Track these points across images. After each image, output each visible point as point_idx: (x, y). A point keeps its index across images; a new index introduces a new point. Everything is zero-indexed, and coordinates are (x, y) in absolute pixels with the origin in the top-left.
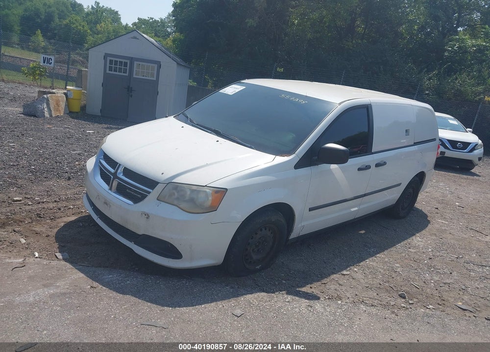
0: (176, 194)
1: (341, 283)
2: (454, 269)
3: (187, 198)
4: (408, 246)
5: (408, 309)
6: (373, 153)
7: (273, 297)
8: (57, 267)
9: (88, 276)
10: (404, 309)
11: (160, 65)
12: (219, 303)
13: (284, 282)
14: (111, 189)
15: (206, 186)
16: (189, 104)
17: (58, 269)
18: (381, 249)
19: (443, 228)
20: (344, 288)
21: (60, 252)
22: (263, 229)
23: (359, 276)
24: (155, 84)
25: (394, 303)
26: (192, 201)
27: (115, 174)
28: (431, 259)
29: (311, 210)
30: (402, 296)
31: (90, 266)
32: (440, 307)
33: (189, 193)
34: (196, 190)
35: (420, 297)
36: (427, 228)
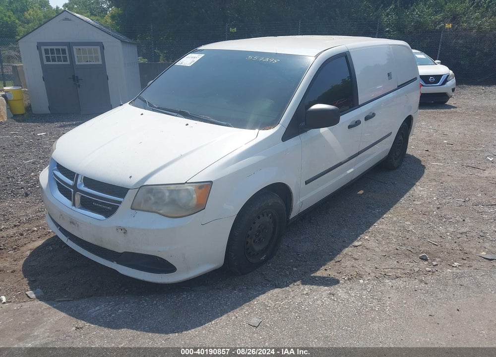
0: (152, 198)
1: (356, 257)
2: (465, 215)
3: (167, 200)
4: (412, 199)
5: (434, 272)
6: (360, 106)
7: (289, 292)
8: (31, 311)
9: (70, 315)
10: (430, 273)
11: (103, 47)
12: (231, 314)
13: (295, 269)
14: (74, 205)
15: (186, 182)
16: (144, 85)
17: (32, 313)
18: (386, 208)
19: (440, 171)
20: (361, 263)
21: (32, 289)
22: (261, 216)
23: (372, 244)
24: (102, 69)
25: (418, 269)
26: (173, 202)
27: (75, 187)
28: (439, 208)
29: (307, 183)
30: (424, 259)
31: (70, 299)
32: (465, 262)
33: (167, 194)
34: (175, 189)
35: (441, 255)
36: (424, 174)
